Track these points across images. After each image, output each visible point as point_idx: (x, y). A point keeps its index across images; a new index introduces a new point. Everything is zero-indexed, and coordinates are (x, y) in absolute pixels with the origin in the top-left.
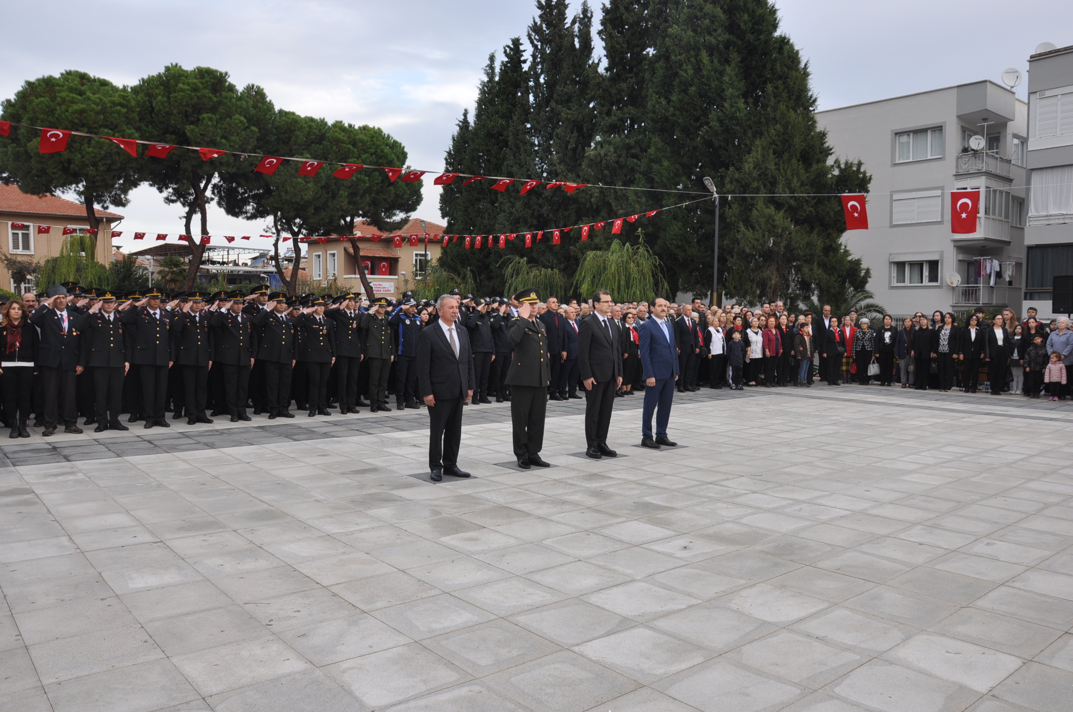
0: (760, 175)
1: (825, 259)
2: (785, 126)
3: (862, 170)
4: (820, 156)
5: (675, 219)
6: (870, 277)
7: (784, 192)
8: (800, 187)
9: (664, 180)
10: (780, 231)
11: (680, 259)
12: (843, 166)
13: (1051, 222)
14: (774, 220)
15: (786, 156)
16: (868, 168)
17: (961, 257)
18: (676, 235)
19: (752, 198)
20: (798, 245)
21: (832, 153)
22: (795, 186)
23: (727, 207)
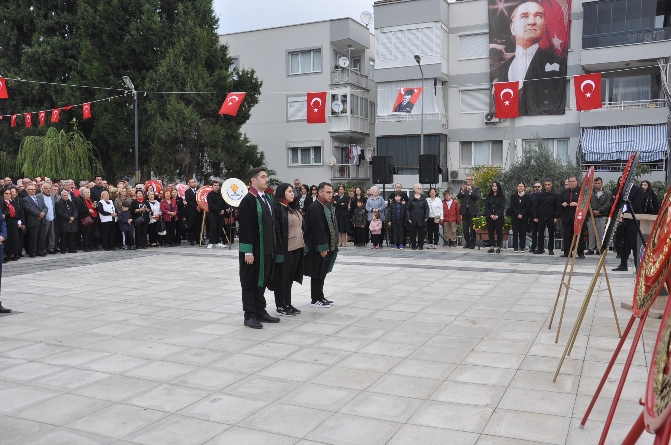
0: (173, 77)
1: (228, 144)
2: (193, 39)
3: (255, 77)
4: (222, 64)
5: (106, 111)
6: (264, 159)
7: (192, 91)
8: (205, 88)
9: (95, 78)
10: (189, 122)
11: (112, 144)
12: (241, 73)
13: (391, 120)
14: (184, 114)
15: (193, 63)
16: (259, 76)
17: (336, 144)
18: (107, 124)
19: (168, 95)
20: (205, 133)
21: (232, 63)
22: (201, 87)
23: (148, 102)
